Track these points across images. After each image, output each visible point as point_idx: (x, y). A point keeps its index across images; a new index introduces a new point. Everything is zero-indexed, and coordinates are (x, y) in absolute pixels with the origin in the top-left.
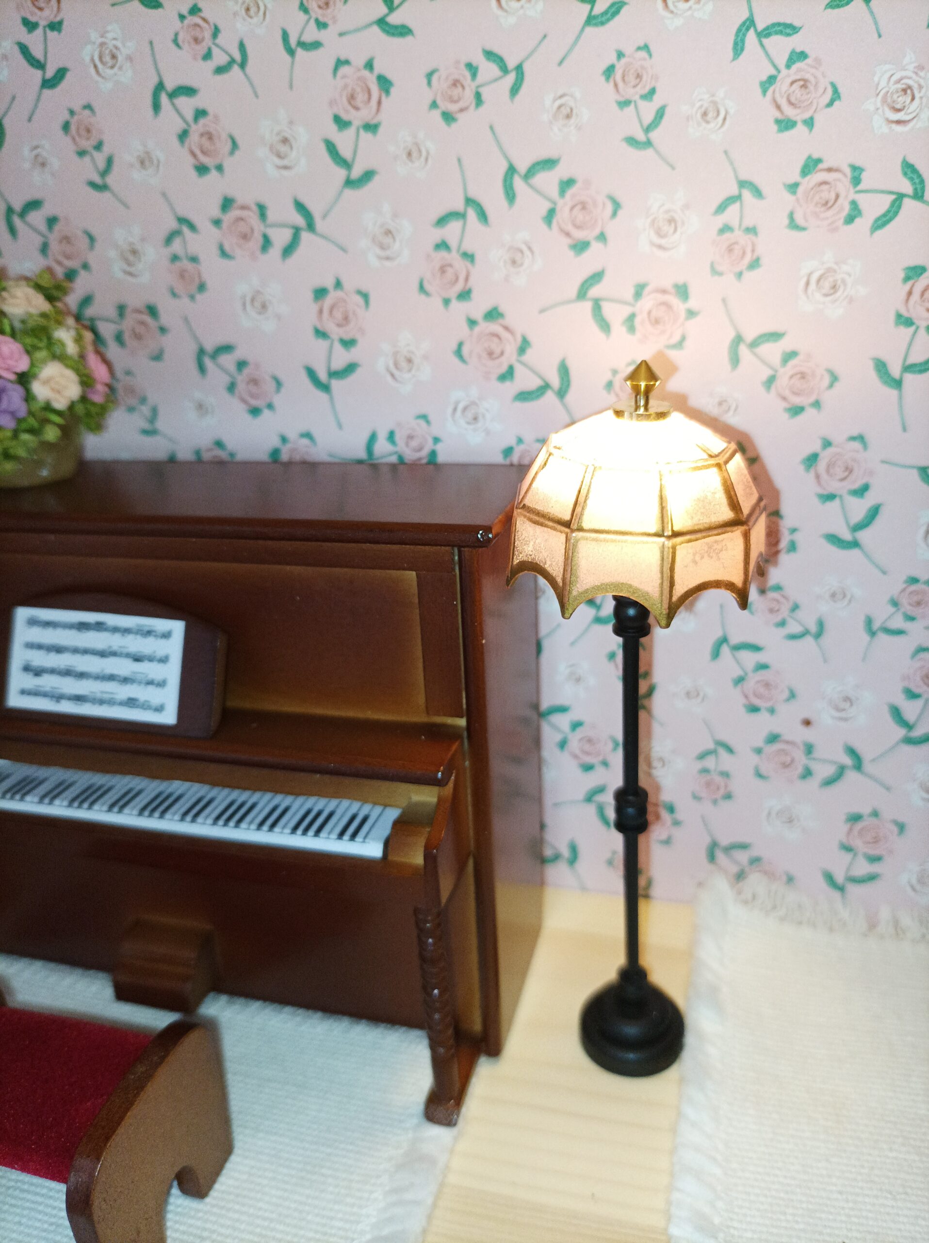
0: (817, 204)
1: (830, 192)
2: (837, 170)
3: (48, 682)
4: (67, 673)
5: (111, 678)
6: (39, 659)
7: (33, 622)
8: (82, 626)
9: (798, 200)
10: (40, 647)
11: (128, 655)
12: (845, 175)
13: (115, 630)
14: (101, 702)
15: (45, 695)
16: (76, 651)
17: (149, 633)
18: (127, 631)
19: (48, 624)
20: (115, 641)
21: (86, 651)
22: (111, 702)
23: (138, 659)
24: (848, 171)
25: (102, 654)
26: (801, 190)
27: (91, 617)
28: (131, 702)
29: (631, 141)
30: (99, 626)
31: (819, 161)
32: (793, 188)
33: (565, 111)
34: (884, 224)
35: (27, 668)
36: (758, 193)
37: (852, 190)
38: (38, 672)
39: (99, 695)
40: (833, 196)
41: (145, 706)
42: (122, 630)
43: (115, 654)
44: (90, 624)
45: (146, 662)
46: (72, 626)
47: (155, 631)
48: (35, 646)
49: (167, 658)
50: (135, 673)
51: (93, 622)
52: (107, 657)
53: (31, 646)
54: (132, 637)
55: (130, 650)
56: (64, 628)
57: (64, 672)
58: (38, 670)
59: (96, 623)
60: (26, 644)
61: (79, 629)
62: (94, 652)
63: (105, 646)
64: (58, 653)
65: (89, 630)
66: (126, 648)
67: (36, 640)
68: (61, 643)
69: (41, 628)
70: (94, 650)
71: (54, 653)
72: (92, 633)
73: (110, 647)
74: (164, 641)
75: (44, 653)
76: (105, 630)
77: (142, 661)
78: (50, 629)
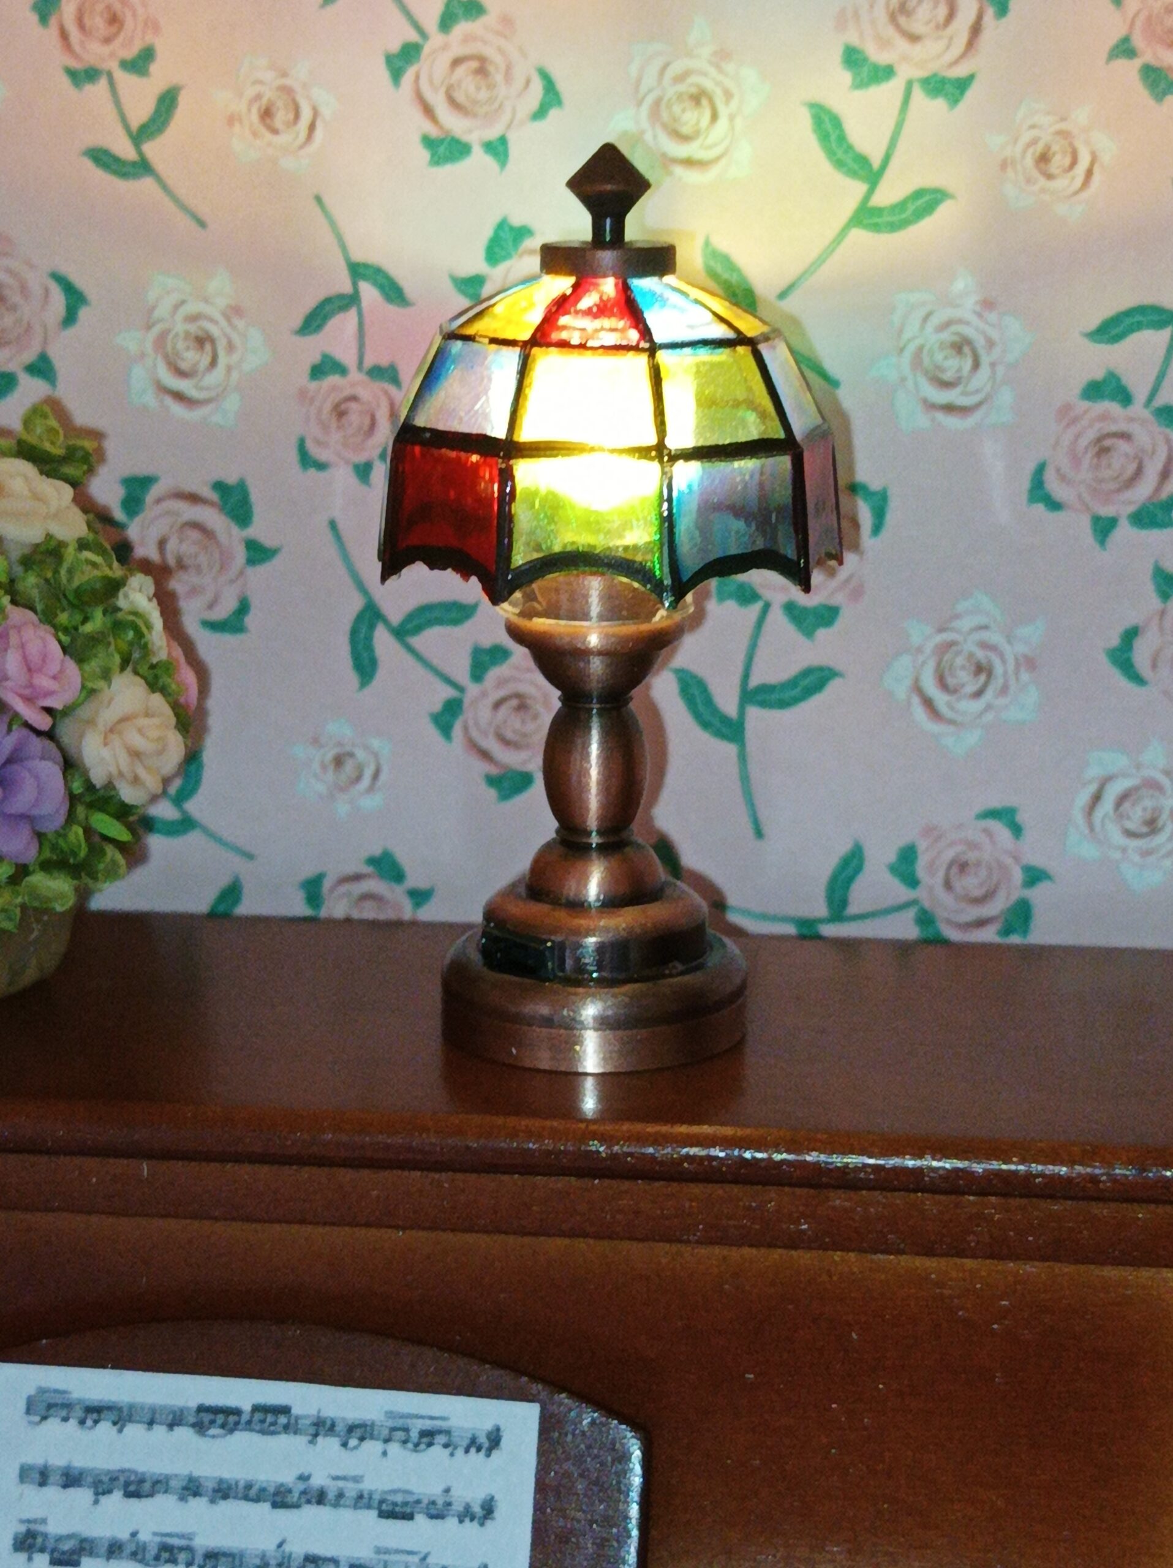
4: (168, 1553)
6: (70, 1514)
7: (46, 1406)
8: (213, 1419)
10: (71, 1479)
11: (361, 1501)
13: (322, 1427)
16: (192, 1489)
17: (428, 1436)
18: (360, 1431)
19: (94, 1412)
20: (323, 1462)
21: (223, 1492)
23: (396, 1510)
25: (280, 1499)
27: (241, 1393)
30: (269, 1419)
35: (27, 1539)
38: (68, 1554)
42: (340, 1428)
43: (320, 1498)
44: (237, 1412)
45: (420, 1519)
46: (175, 1420)
47: (448, 1432)
48: (55, 1478)
49: (488, 1510)
50: (387, 1551)
51: (247, 1407)
52: (297, 1506)
53: (42, 1476)
54: (373, 1447)
55: (367, 1486)
56: (151, 1423)
57: (152, 1551)
58: (66, 1546)
59: (256, 1408)
60: (25, 1473)
61: (200, 1427)
62: (251, 1493)
63: (287, 1477)
64: (129, 1495)
65: (230, 1429)
66: (357, 1479)
67: (58, 1460)
68: (141, 1468)
69: (73, 1423)
70: (249, 1486)
71: (117, 1495)
72: (242, 1439)
73: (304, 1478)
74: (476, 1458)
75: (83, 1496)
76: (286, 1428)
77: (409, 1517)
78: (105, 1428)
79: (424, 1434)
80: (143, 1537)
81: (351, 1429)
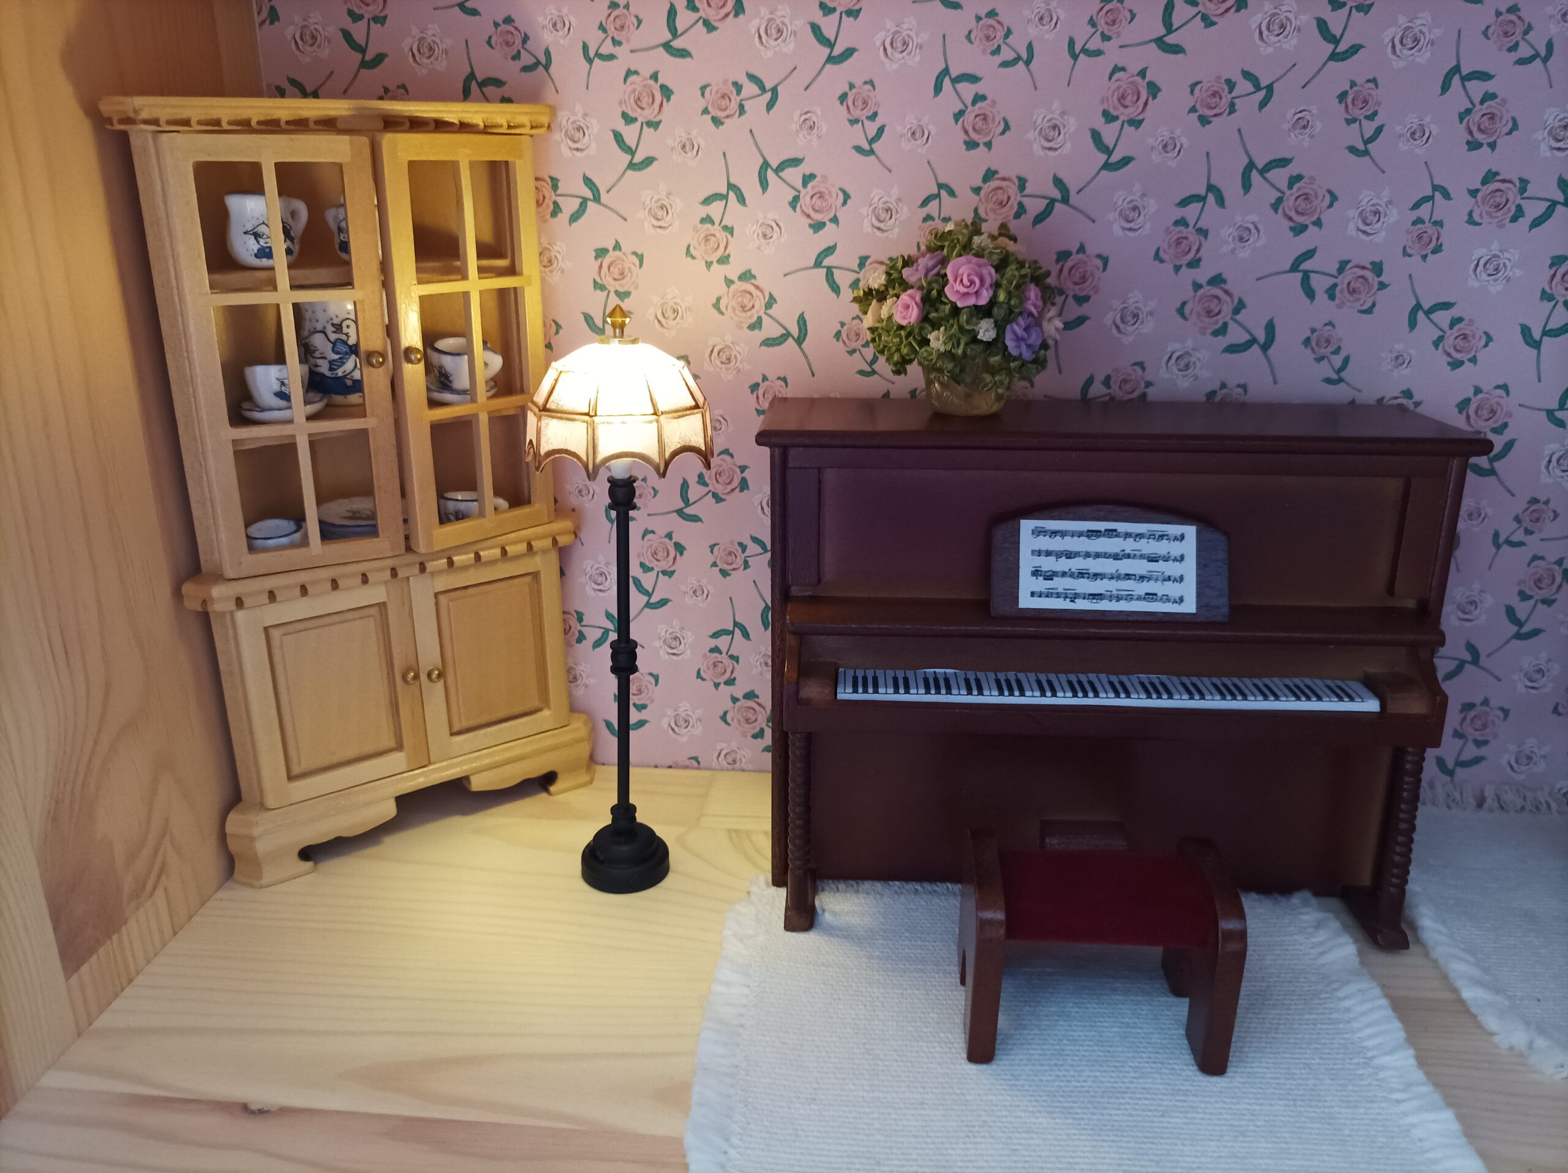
0: (1491, 205)
1: (1502, 197)
2: (1510, 182)
3: (1060, 584)
4: (1081, 574)
5: (1128, 576)
6: (1048, 564)
7: (1038, 532)
8: (1092, 534)
9: (1477, 202)
10: (1048, 553)
11: (1142, 557)
12: (1515, 186)
13: (1127, 535)
14: (1119, 599)
15: (1058, 595)
16: (1087, 555)
17: (1161, 537)
18: (1140, 536)
19: (1054, 533)
20: (1129, 545)
21: (1098, 555)
22: (1129, 598)
23: (1153, 559)
24: (1517, 183)
25: (1116, 557)
26: (1480, 195)
27: (1102, 526)
28: (1150, 596)
29: (1352, 150)
30: (1111, 533)
31: (1497, 174)
32: (1474, 193)
33: (1302, 123)
34: (1538, 225)
35: (1036, 573)
36: (1447, 195)
37: (1519, 197)
38: (1050, 576)
39: (1115, 592)
40: (1504, 200)
41: (1166, 599)
42: (1133, 535)
43: (1128, 556)
44: (1100, 531)
45: (1161, 562)
46: (1080, 534)
47: (1167, 535)
48: (1043, 553)
49: (1182, 558)
50: (1151, 572)
51: (1103, 530)
52: (1121, 559)
53: (1039, 553)
54: (1144, 541)
55: (1143, 552)
56: (1073, 536)
57: (1076, 575)
58: (1048, 574)
59: (1106, 530)
60: (1033, 552)
61: (1088, 537)
62: (1106, 556)
63: (1118, 550)
64: (1067, 558)
65: (1099, 537)
66: (1140, 550)
67: (1044, 548)
68: (1070, 549)
69: (1047, 537)
70: (1106, 554)
71: (1064, 558)
72: (1102, 539)
73: (1123, 551)
74: (1177, 543)
75: (1053, 558)
76: (1116, 536)
77: (1157, 561)
78: (1058, 538)
79: (1160, 536)
80: (1073, 570)
81: (1137, 535)
